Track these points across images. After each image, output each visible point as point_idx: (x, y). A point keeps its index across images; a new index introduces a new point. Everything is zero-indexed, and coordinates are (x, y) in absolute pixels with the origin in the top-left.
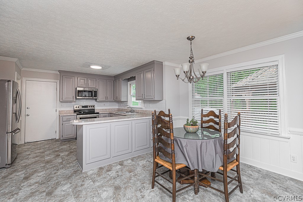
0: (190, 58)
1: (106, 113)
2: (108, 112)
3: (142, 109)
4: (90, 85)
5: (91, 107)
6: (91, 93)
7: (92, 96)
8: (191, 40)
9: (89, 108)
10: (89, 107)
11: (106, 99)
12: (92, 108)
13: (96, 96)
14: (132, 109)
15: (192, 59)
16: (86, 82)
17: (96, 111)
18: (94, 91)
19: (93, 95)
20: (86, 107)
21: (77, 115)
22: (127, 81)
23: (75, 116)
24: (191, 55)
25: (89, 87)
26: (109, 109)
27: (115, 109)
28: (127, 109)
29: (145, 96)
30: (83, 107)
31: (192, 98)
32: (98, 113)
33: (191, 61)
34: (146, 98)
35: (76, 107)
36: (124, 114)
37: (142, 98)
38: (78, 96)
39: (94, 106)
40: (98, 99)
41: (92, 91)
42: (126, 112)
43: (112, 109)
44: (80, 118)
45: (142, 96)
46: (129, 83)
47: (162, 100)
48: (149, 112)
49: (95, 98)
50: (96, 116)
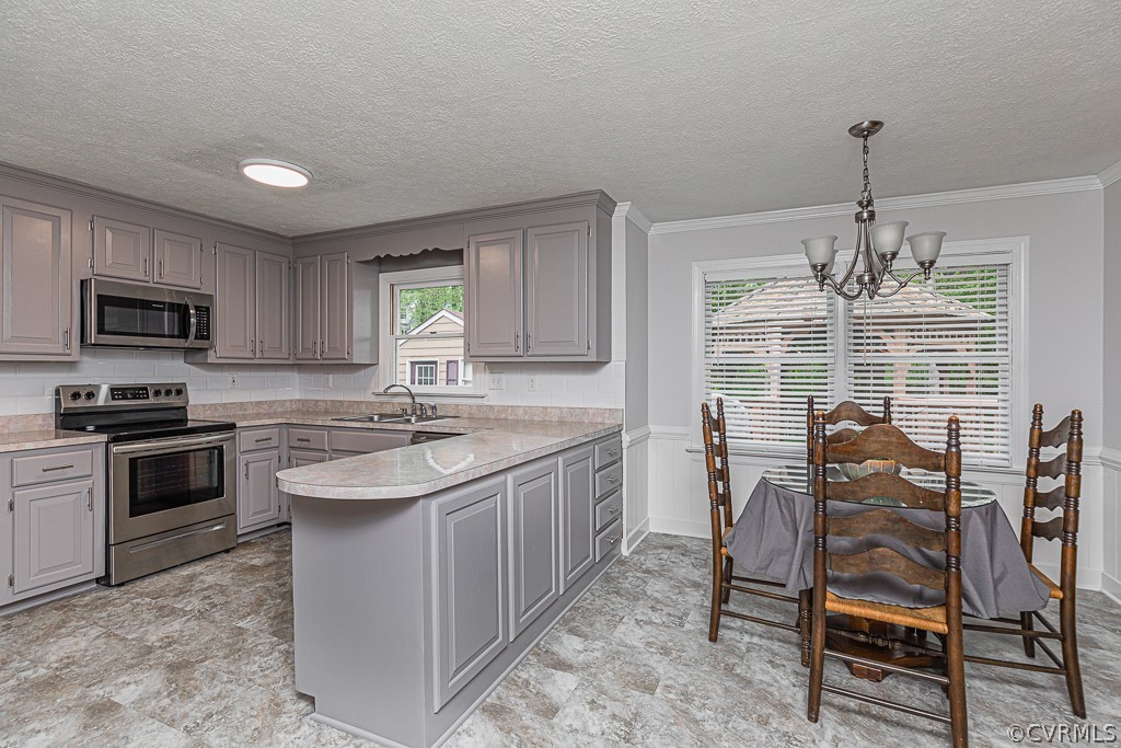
0: (860, 203)
1: (268, 422)
2: (280, 421)
3: (479, 401)
4: (167, 271)
5: (168, 393)
6: (177, 313)
7: (184, 334)
9: (152, 400)
10: (157, 393)
11: (254, 351)
12: (174, 401)
13: (205, 333)
14: (418, 400)
15: (867, 206)
16: (142, 254)
17: (195, 416)
18: (197, 308)
19: (193, 329)
20: (139, 392)
21: (116, 440)
22: (375, 267)
23: (101, 451)
24: (866, 194)
25: (161, 281)
26: (259, 403)
27: (288, 404)
28: (371, 403)
29: (532, 343)
30: (118, 395)
31: (708, 355)
32: (232, 427)
33: (865, 215)
34: (538, 351)
35: (76, 396)
36: (409, 427)
37: (514, 353)
38: (101, 330)
39: (180, 391)
40: (211, 353)
41: (186, 307)
42: (382, 416)
43: (274, 402)
44: (133, 462)
45: (516, 342)
46: (385, 279)
47: (607, 363)
48: (526, 413)
49: (201, 344)
50: (221, 443)
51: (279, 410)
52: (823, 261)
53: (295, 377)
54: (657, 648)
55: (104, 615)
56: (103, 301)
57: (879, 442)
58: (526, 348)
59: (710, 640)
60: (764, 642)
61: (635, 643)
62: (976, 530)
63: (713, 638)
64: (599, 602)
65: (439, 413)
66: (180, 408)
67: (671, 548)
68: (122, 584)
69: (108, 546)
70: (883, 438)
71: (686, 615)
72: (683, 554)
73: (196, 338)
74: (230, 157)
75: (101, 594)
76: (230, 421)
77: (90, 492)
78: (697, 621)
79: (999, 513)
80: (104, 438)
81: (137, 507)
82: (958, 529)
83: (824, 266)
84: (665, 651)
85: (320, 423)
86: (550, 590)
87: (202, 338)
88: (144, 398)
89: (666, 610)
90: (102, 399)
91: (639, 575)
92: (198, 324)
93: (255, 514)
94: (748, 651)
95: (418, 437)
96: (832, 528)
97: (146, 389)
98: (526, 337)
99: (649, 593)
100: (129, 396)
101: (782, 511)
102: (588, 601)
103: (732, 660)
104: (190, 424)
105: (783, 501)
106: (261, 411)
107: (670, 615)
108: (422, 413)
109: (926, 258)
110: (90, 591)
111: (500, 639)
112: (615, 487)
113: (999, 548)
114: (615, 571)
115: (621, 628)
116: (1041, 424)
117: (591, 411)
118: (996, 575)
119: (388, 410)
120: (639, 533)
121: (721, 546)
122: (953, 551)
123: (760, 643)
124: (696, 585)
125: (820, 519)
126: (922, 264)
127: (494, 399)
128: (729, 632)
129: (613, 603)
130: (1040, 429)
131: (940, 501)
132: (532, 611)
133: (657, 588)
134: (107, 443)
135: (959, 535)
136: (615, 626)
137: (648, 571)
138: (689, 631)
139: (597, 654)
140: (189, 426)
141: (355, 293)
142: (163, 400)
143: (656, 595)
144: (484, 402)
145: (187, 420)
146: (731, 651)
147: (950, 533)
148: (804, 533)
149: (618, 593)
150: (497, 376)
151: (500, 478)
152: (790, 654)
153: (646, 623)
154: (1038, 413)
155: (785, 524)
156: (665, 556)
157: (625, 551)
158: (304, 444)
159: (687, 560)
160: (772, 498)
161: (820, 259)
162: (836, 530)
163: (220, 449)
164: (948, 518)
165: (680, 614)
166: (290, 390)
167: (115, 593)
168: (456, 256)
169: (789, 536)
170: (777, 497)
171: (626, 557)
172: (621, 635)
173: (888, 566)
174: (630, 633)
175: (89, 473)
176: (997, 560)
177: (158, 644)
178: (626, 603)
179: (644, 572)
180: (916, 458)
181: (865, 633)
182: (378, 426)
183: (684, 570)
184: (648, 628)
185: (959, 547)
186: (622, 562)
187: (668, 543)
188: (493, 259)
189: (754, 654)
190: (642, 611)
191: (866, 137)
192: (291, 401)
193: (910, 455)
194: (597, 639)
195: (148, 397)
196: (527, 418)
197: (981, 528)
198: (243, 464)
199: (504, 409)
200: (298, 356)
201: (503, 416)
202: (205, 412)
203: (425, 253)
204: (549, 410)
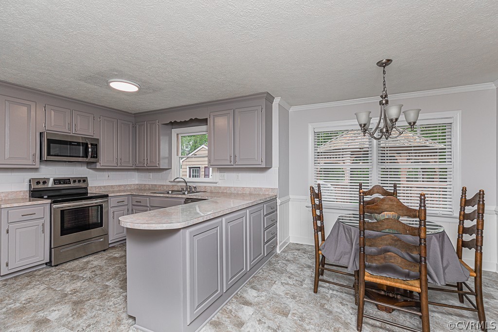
0: (382, 97)
1: (123, 194)
2: (128, 193)
3: (215, 185)
4: (79, 128)
5: (79, 181)
7: (87, 157)
8: (385, 66)
9: (72, 185)
10: (74, 181)
12: (82, 185)
13: (95, 155)
14: (188, 184)
15: (385, 98)
16: (68, 121)
17: (91, 191)
18: (92, 144)
19: (90, 154)
20: (66, 181)
21: (55, 202)
22: (170, 127)
23: (48, 207)
24: (384, 92)
25: (76, 133)
26: (120, 186)
27: (133, 186)
28: (168, 185)
29: (237, 159)
30: (57, 182)
31: (315, 164)
32: (107, 196)
33: (384, 102)
34: (240, 163)
35: (38, 183)
36: (184, 196)
37: (229, 164)
38: (49, 154)
39: (85, 180)
40: (98, 164)
41: (87, 144)
42: (173, 191)
43: (126, 185)
44: (62, 212)
45: (230, 159)
46: (175, 131)
47: (270, 168)
48: (235, 190)
49: (93, 160)
50: (102, 203)
51: (129, 188)
52: (365, 123)
53: (136, 174)
54: (290, 296)
55: (48, 279)
56: (50, 141)
57: (388, 204)
58: (235, 162)
59: (314, 292)
60: (338, 293)
61: (280, 293)
62: (434, 244)
63: (316, 291)
64: (265, 274)
65: (198, 190)
66: (84, 188)
67: (299, 250)
68: (57, 265)
69: (51, 249)
70: (390, 203)
71: (304, 280)
72: (304, 253)
73: (91, 158)
74: (103, 78)
75: (47, 270)
76: (106, 193)
77: (43, 225)
78: (309, 283)
79: (445, 237)
80: (49, 201)
81: (64, 231)
82: (425, 244)
83: (365, 125)
84: (294, 297)
85: (145, 194)
86: (243, 269)
87: (94, 157)
88: (68, 184)
89: (295, 278)
90: (50, 184)
91: (284, 262)
92: (92, 151)
93: (117, 234)
94: (331, 298)
95: (187, 201)
96: (367, 243)
97: (69, 180)
98: (235, 156)
99: (288, 270)
100: (62, 183)
101: (346, 235)
102: (261, 274)
103: (324, 302)
104: (89, 195)
105: (346, 230)
106: (121, 189)
107: (297, 280)
108: (190, 190)
109: (412, 121)
110: (43, 269)
111: (219, 291)
112: (274, 222)
113: (445, 253)
114: (273, 260)
115: (275, 286)
116: (465, 196)
117: (263, 190)
118: (444, 266)
119: (176, 189)
120: (285, 243)
121: (319, 250)
122: (423, 255)
123: (336, 294)
124: (309, 267)
125: (362, 239)
126: (410, 123)
127: (221, 184)
128: (323, 289)
129: (272, 275)
130: (465, 198)
131: (416, 231)
132: (235, 278)
133: (292, 268)
134: (51, 203)
135: (425, 247)
136: (272, 286)
137: (288, 260)
138: (305, 288)
139: (263, 298)
140: (88, 196)
141: (161, 138)
142: (77, 184)
143: (291, 271)
144: (217, 185)
145: (88, 193)
146: (323, 297)
147: (422, 246)
148: (355, 245)
149: (274, 270)
150: (222, 174)
151: (220, 219)
152: (349, 299)
153: (286, 284)
154: (464, 191)
155: (347, 240)
156: (296, 254)
157: (278, 251)
158: (139, 204)
159: (306, 256)
160: (341, 229)
161: (363, 122)
162: (369, 244)
163: (101, 206)
164: (420, 239)
165: (301, 280)
166: (134, 180)
167: (53, 269)
168: (204, 121)
169: (349, 246)
170: (344, 228)
171: (279, 254)
172: (275, 290)
173: (393, 261)
174: (278, 289)
175: (43, 217)
176: (445, 259)
177: (70, 292)
178: (277, 275)
179: (286, 261)
180: (405, 212)
181: (384, 291)
182: (170, 196)
183: (304, 260)
184: (287, 286)
185: (425, 253)
186: (277, 256)
187: (298, 248)
188: (221, 122)
189: (334, 299)
190: (284, 278)
191: (384, 67)
192: (134, 185)
193: (402, 210)
194: (264, 291)
195: (70, 183)
196: (235, 192)
197: (437, 244)
198: (111, 212)
199: (226, 188)
200: (137, 165)
201: (225, 191)
202: (96, 189)
203: (191, 120)
204: (245, 189)
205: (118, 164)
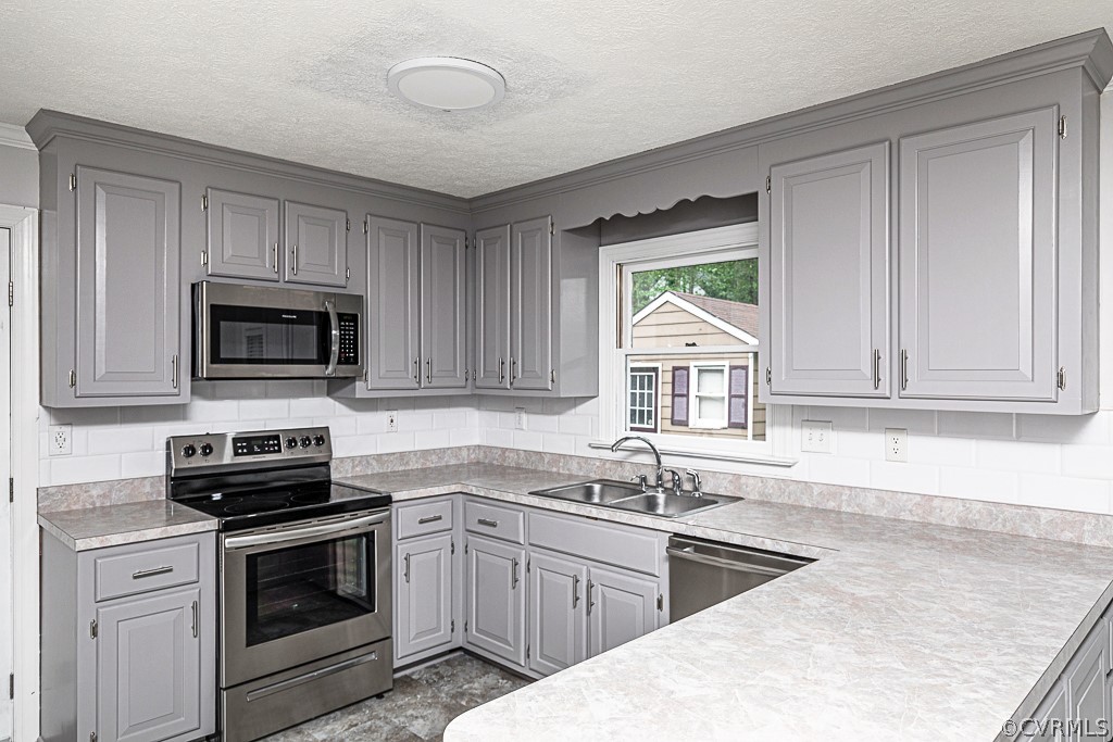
1: (436, 491)
2: (454, 488)
3: (782, 473)
4: (302, 261)
5: (306, 442)
6: (315, 327)
7: (324, 358)
9: (285, 455)
10: (292, 443)
11: (417, 378)
12: (312, 453)
13: (351, 353)
16: (270, 240)
18: (341, 317)
19: (335, 348)
20: (268, 442)
21: (227, 528)
22: (594, 237)
23: (211, 544)
25: (294, 278)
26: (425, 453)
27: (464, 453)
28: (587, 459)
29: (913, 368)
30: (242, 447)
32: (386, 501)
34: (927, 389)
35: (190, 451)
36: (663, 524)
37: (871, 391)
38: (215, 358)
39: (321, 437)
40: (360, 383)
41: (326, 315)
43: (444, 450)
44: (252, 562)
45: (874, 368)
46: (611, 255)
48: (883, 503)
49: (345, 370)
50: (370, 528)
51: (453, 462)
53: (475, 412)
56: (220, 313)
58: (898, 382)
65: (704, 488)
66: (321, 464)
69: (218, 690)
73: (339, 362)
76: (383, 489)
77: (196, 607)
80: (213, 523)
81: (258, 630)
85: (511, 497)
87: (347, 361)
88: (275, 451)
90: (228, 457)
92: (342, 339)
93: (418, 635)
97: (277, 438)
98: (899, 359)
100: (256, 449)
104: (334, 498)
108: (675, 486)
119: (613, 473)
127: (809, 471)
134: (219, 531)
140: (332, 502)
142: (299, 453)
144: (791, 474)
145: (329, 482)
150: (816, 429)
158: (488, 529)
163: (370, 536)
166: (468, 432)
168: (744, 207)
175: (194, 578)
182: (605, 515)
192: (468, 448)
195: (280, 451)
196: (883, 513)
198: (401, 557)
199: (835, 490)
200: (478, 384)
201: (831, 505)
202: (353, 467)
203: (683, 205)
204: (936, 502)
205: (419, 382)
